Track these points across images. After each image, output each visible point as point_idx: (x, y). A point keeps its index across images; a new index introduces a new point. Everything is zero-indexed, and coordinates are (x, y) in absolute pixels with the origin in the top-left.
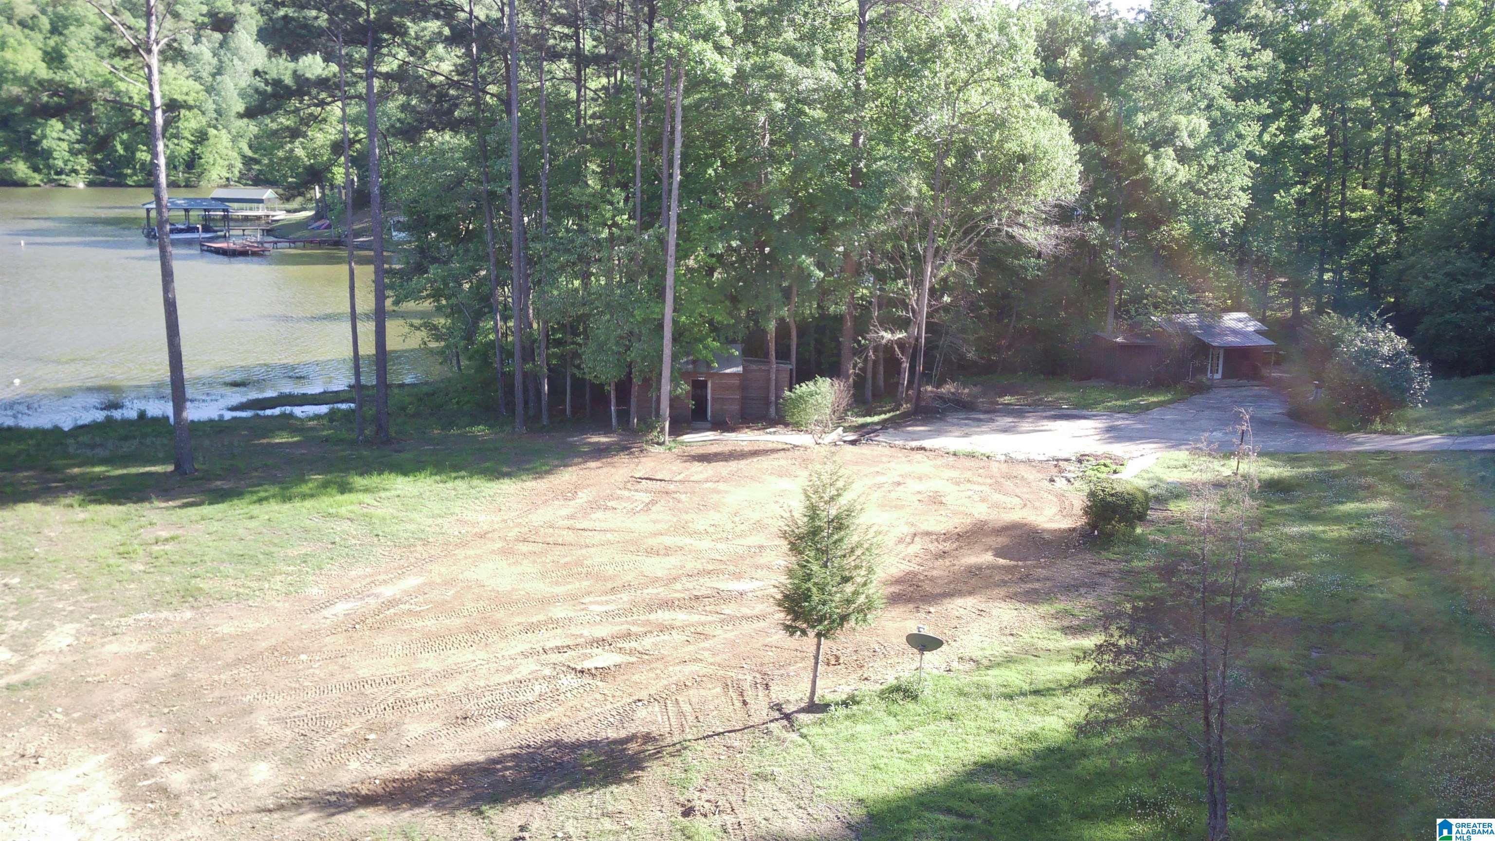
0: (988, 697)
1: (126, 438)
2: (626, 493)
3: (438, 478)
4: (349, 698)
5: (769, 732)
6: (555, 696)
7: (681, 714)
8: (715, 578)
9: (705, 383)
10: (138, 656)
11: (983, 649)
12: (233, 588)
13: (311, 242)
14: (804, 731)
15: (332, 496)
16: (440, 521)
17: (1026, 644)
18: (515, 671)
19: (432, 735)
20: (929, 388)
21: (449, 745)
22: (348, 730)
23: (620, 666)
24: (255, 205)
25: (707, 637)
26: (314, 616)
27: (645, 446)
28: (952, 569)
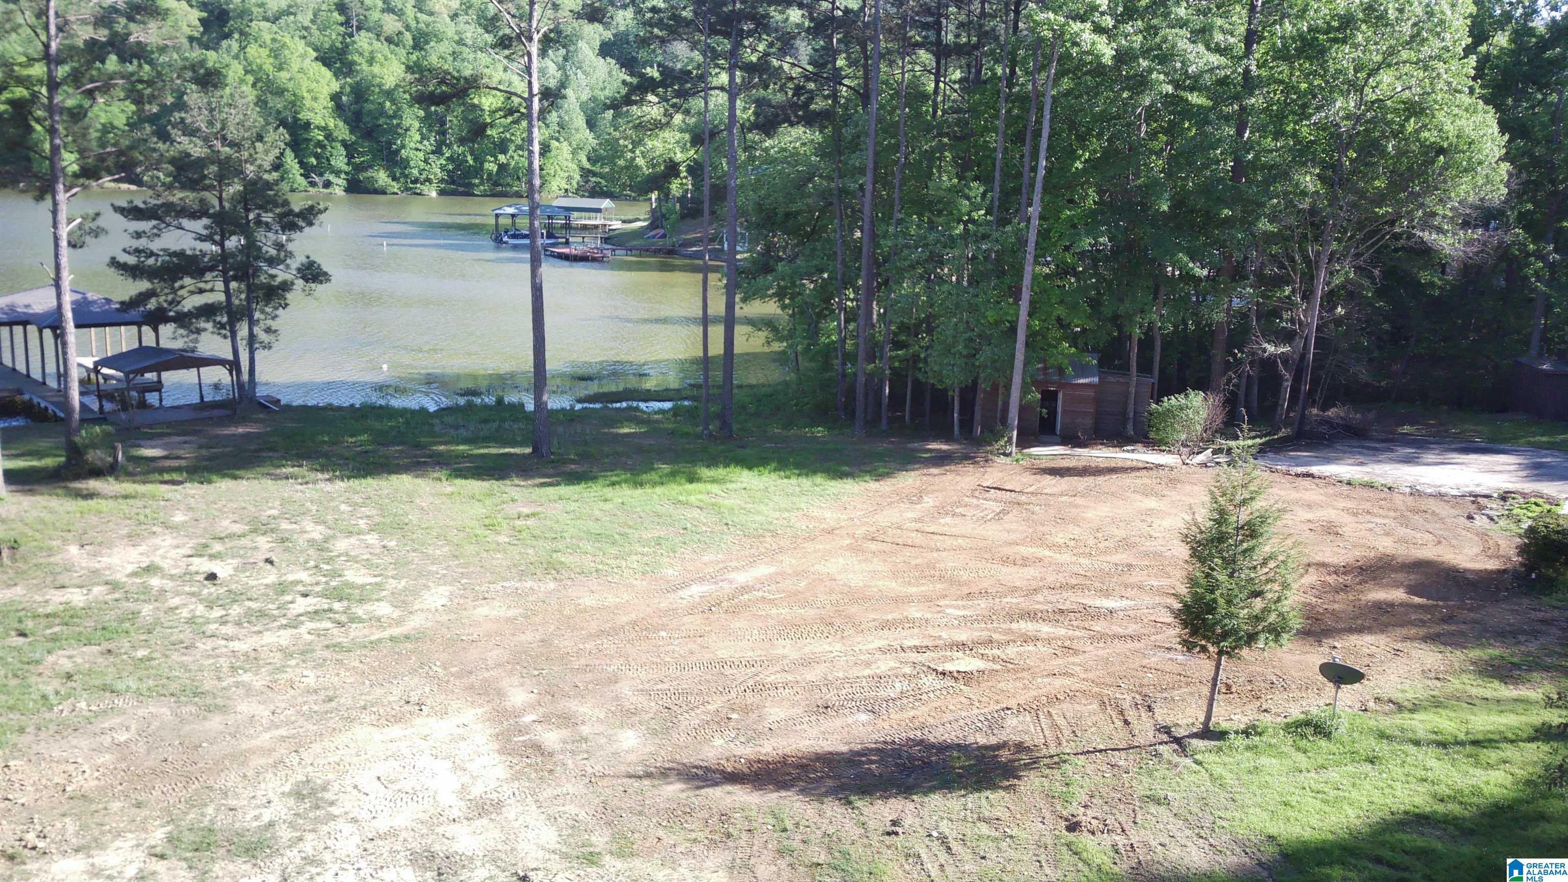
0: (1417, 743)
1: (485, 421)
2: (975, 501)
3: (782, 473)
4: (709, 677)
5: (1158, 755)
6: (918, 696)
7: (1055, 726)
8: (1080, 593)
9: (1055, 393)
10: (508, 620)
11: (1403, 691)
12: (592, 564)
13: (647, 250)
14: (1199, 757)
15: (680, 484)
16: (786, 515)
17: (1457, 690)
18: (873, 666)
19: (793, 721)
20: (1315, 411)
21: (814, 732)
22: (711, 708)
23: (984, 672)
24: (593, 214)
25: (1076, 652)
26: (671, 596)
27: (990, 456)
28: (1357, 603)
